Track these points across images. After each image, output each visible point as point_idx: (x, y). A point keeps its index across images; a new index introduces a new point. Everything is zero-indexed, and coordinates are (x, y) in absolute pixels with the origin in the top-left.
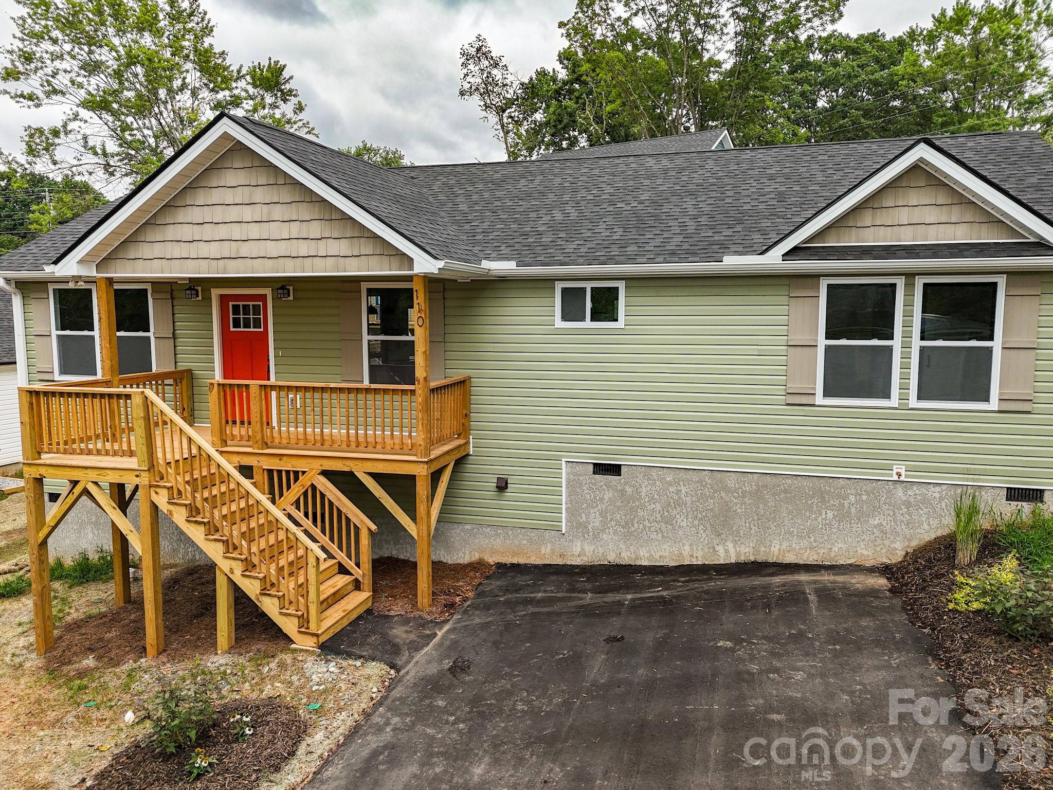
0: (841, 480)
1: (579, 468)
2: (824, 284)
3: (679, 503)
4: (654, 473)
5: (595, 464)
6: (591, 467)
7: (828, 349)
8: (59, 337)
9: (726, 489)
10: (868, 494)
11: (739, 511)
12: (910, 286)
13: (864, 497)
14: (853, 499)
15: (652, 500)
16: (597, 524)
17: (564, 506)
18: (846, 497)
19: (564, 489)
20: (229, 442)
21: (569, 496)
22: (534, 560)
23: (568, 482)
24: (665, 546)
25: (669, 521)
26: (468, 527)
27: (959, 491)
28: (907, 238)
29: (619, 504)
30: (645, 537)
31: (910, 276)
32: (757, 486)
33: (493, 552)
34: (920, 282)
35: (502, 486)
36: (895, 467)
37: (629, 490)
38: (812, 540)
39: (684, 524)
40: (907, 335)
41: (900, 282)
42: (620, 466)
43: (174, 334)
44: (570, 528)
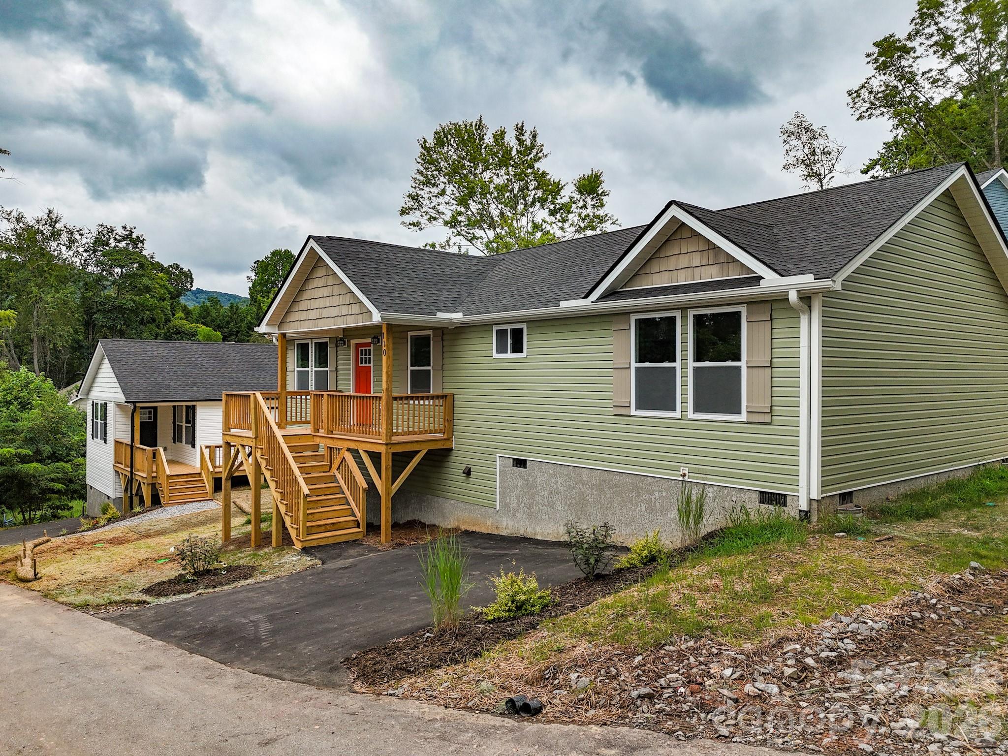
0: (649, 478)
1: (506, 461)
2: (633, 318)
3: (558, 492)
4: (544, 466)
5: (514, 459)
6: (511, 460)
7: (638, 370)
8: (298, 371)
9: (581, 481)
10: (666, 491)
11: (590, 500)
12: (684, 317)
13: (664, 494)
14: (657, 495)
15: (543, 489)
16: (515, 505)
17: (498, 490)
18: (652, 493)
19: (498, 477)
20: (334, 432)
21: (500, 483)
22: (484, 530)
23: (500, 472)
24: (550, 526)
25: (551, 505)
26: (452, 502)
27: (726, 492)
28: (682, 279)
29: (525, 490)
30: (539, 517)
31: (684, 309)
32: (599, 480)
33: (465, 522)
34: (691, 314)
35: (468, 472)
36: (682, 468)
37: (531, 479)
38: (633, 527)
39: (560, 508)
40: (684, 359)
41: (678, 315)
42: (525, 461)
43: (336, 368)
44: (501, 506)
